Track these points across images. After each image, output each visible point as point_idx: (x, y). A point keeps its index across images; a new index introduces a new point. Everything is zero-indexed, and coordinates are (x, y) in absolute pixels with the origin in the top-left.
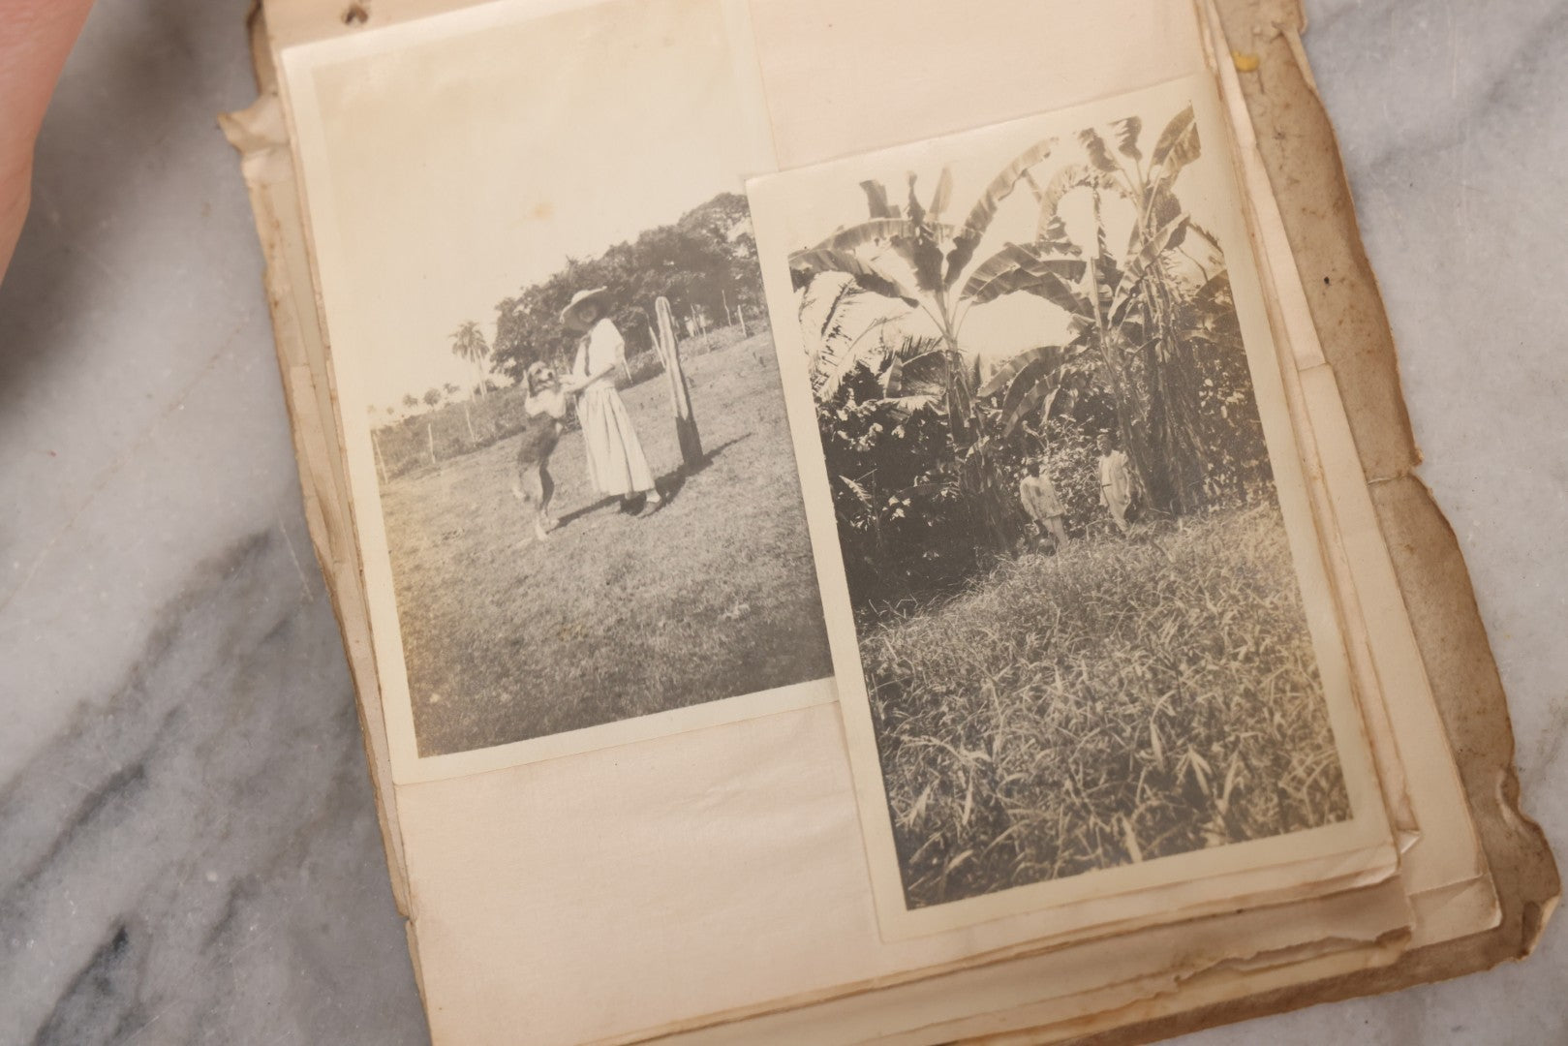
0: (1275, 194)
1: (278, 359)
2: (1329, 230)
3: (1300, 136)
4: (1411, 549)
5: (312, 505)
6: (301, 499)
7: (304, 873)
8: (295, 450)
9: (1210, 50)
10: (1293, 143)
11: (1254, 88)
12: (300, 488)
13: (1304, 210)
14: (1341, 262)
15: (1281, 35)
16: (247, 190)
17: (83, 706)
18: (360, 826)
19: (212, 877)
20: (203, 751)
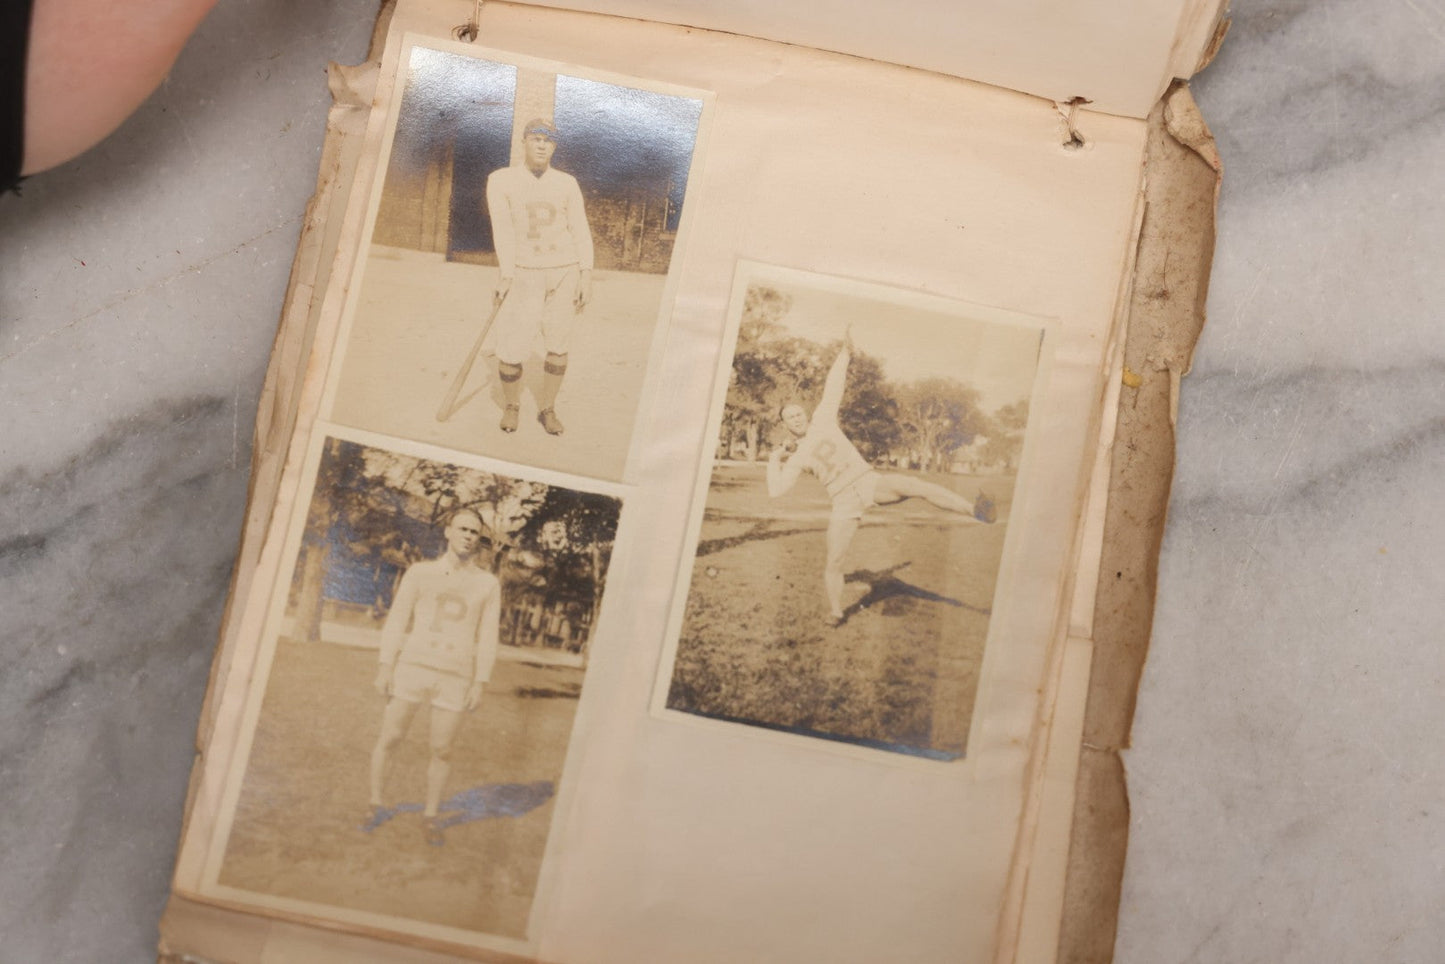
0: (1109, 491)
1: (292, 270)
2: (1138, 537)
3: (1147, 455)
4: (1092, 810)
5: (268, 397)
6: (261, 387)
7: (135, 680)
8: (273, 348)
9: (1109, 359)
10: (1139, 457)
11: (1129, 402)
12: (264, 378)
13: (1126, 512)
14: (1136, 566)
15: (1167, 370)
17: (20, 472)
18: (195, 661)
19: (62, 650)
20: (98, 549)
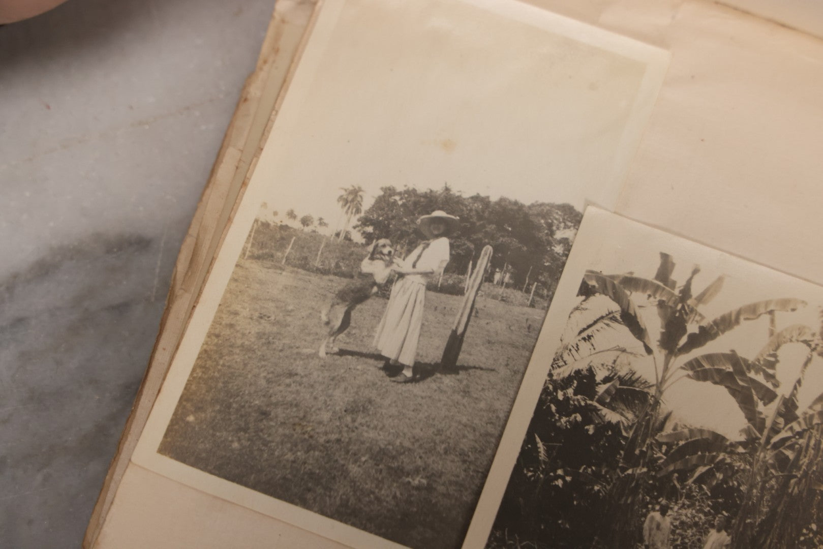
1: (226, 136)
5: (189, 242)
6: (185, 232)
7: (39, 477)
8: (200, 200)
12: (189, 225)
16: (271, 16)
18: (94, 467)
20: (25, 357)
